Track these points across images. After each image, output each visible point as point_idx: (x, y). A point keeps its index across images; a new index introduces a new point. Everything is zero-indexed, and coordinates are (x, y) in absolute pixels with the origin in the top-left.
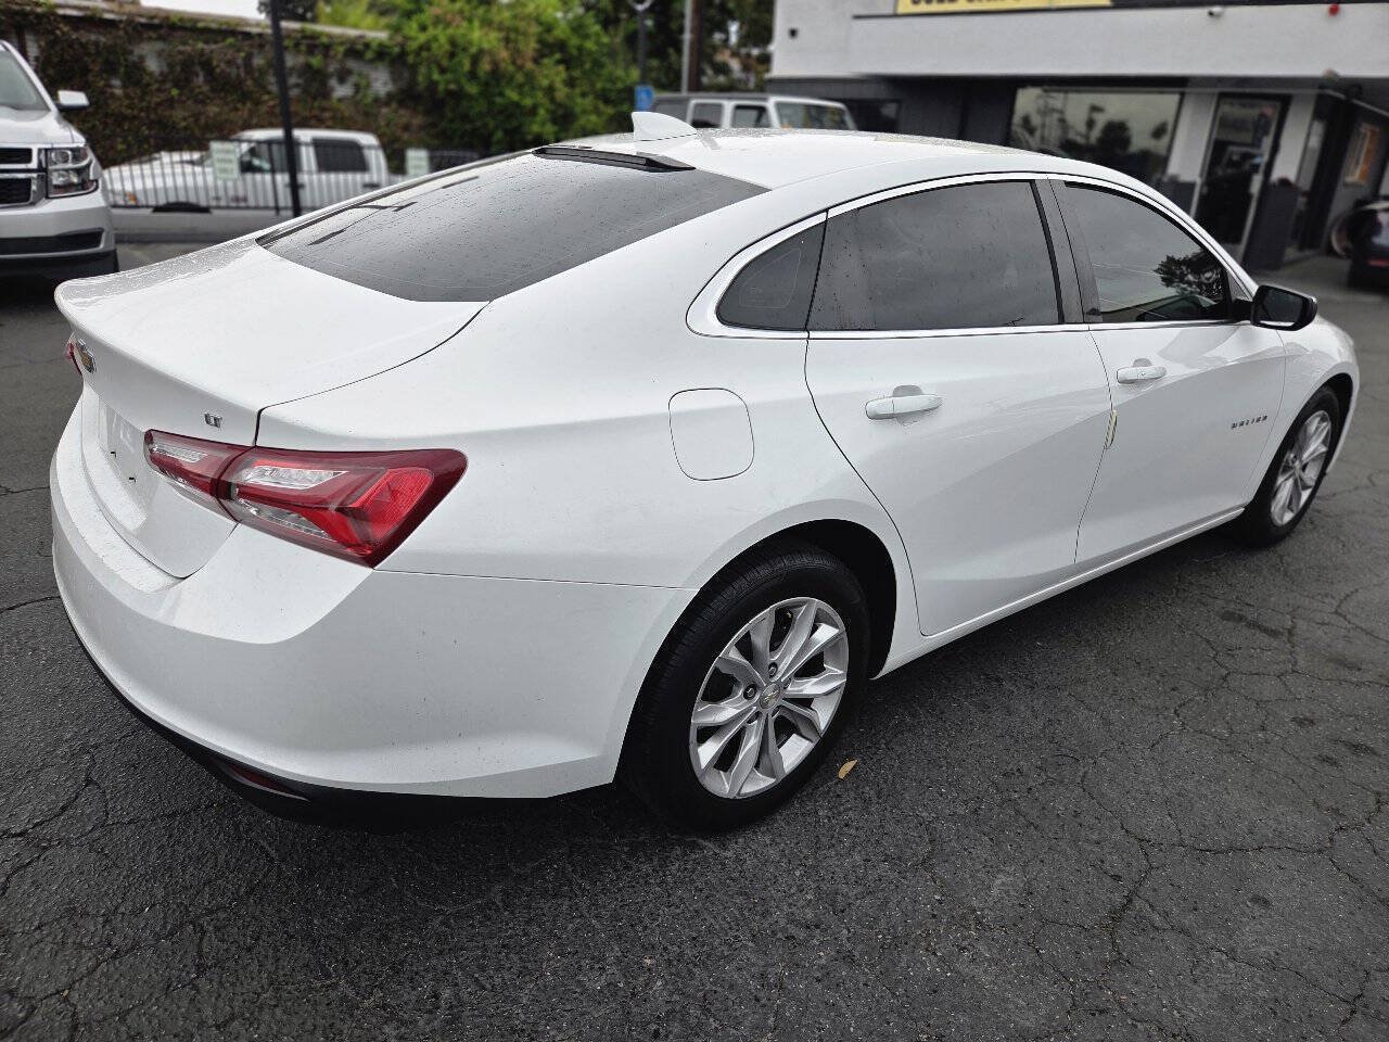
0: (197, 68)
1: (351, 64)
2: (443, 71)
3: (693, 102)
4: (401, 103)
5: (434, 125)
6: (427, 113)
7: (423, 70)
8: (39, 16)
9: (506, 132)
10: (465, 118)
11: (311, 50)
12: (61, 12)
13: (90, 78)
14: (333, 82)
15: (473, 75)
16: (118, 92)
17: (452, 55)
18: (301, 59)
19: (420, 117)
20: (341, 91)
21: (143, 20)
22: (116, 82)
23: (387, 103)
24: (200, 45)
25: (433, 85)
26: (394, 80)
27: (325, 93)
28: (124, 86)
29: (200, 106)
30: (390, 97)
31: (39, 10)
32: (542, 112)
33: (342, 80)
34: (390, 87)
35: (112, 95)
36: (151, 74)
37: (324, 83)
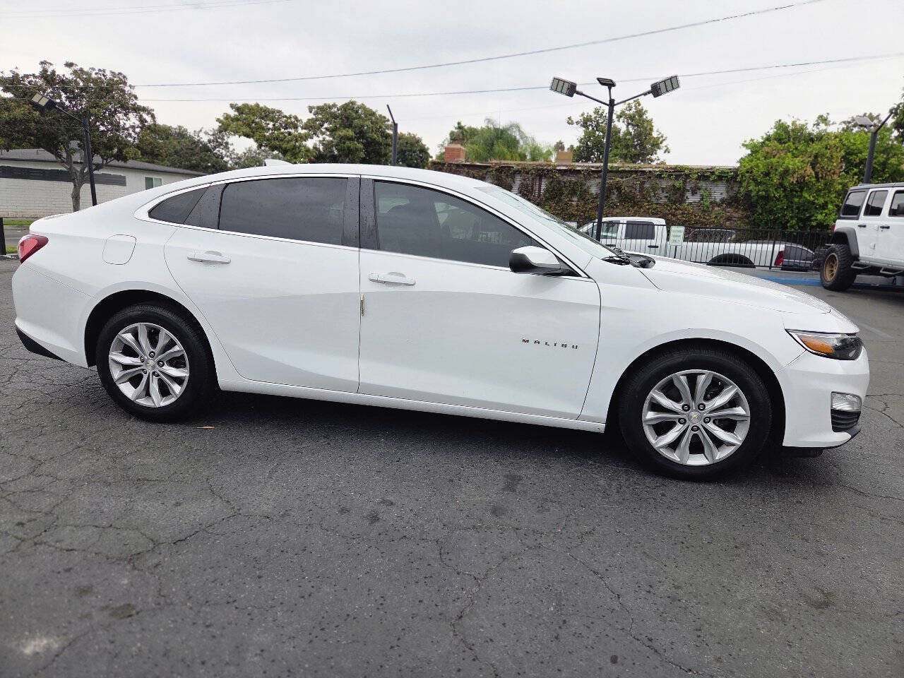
0: (615, 191)
1: (702, 184)
2: (758, 184)
4: (729, 205)
5: (748, 217)
6: (745, 210)
7: (744, 184)
8: (548, 171)
9: (800, 220)
10: (771, 212)
11: (677, 178)
12: (558, 168)
13: (563, 197)
14: (689, 194)
15: (781, 185)
16: (574, 203)
17: (767, 174)
18: (670, 183)
19: (740, 212)
20: (692, 199)
21: (593, 169)
22: (575, 199)
23: (719, 205)
24: (618, 179)
25: (748, 194)
26: (727, 192)
27: (682, 201)
28: (579, 201)
29: (611, 209)
30: (723, 201)
31: (549, 168)
32: (830, 206)
33: (694, 193)
34: (725, 196)
35: (571, 205)
36: (592, 194)
37: (682, 195)
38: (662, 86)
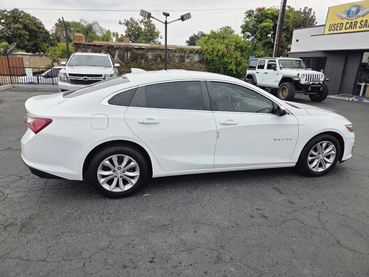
0: (159, 57)
1: (190, 54)
2: (210, 55)
3: (259, 60)
4: (200, 63)
5: (207, 67)
6: (206, 65)
7: (205, 55)
8: (130, 48)
9: (224, 68)
10: (214, 65)
11: (182, 52)
12: (135, 47)
13: (138, 60)
14: (186, 59)
15: (217, 55)
16: (143, 63)
17: (212, 51)
18: (180, 54)
19: (204, 65)
20: (187, 61)
21: (149, 48)
22: (143, 61)
23: (197, 63)
24: (160, 52)
25: (207, 59)
26: (199, 58)
27: (184, 61)
28: (144, 62)
29: (158, 65)
30: (198, 61)
31: (131, 47)
32: (233, 63)
33: (188, 58)
34: (198, 59)
35: (142, 63)
36: (150, 59)
37: (184, 59)
38: (185, 17)
